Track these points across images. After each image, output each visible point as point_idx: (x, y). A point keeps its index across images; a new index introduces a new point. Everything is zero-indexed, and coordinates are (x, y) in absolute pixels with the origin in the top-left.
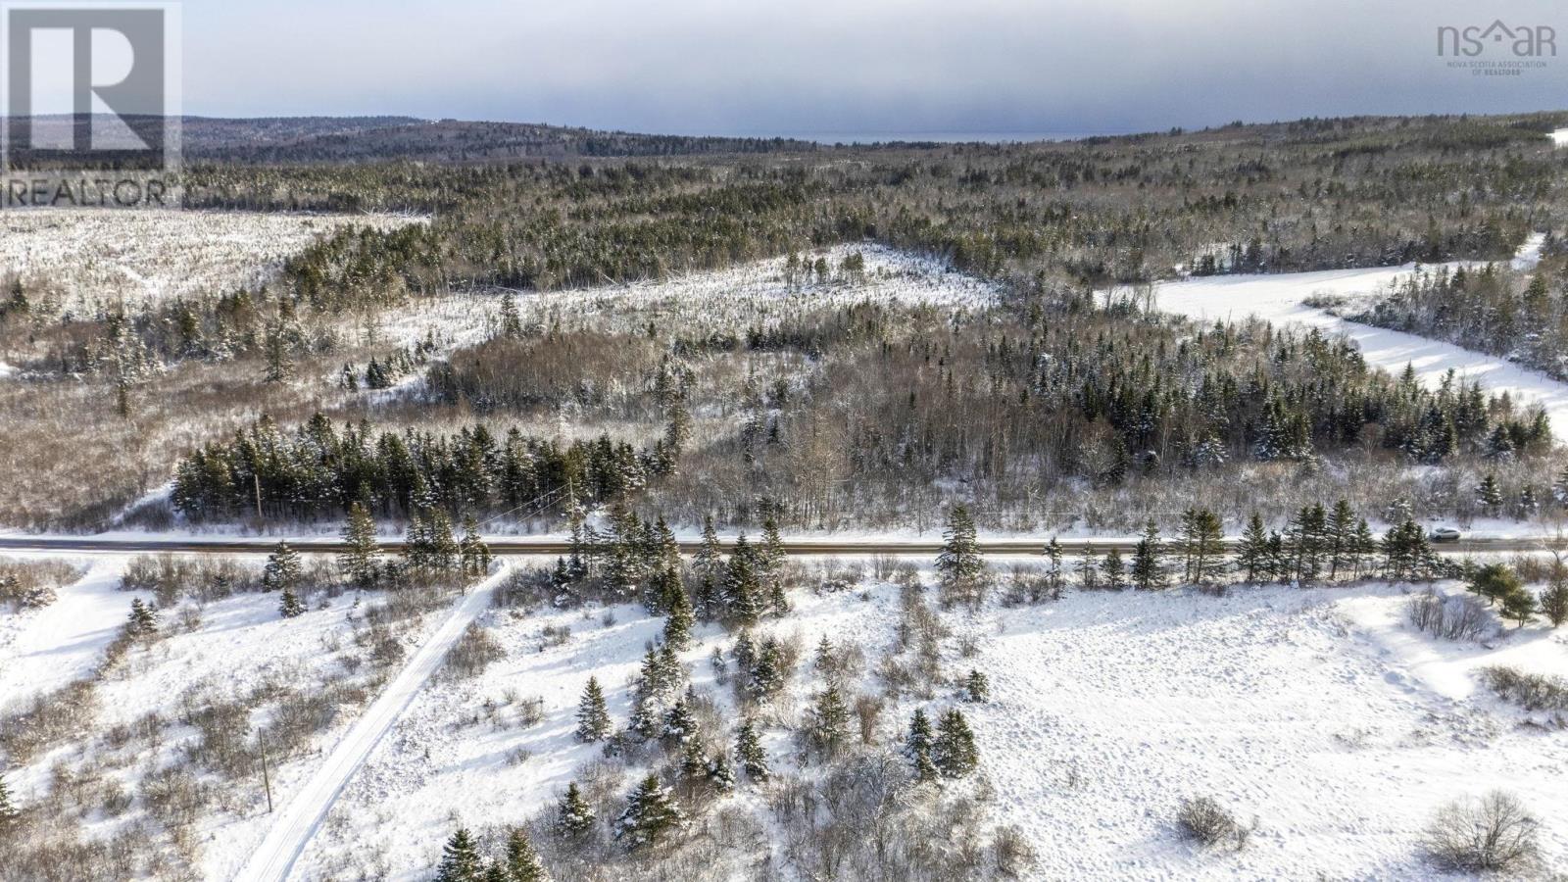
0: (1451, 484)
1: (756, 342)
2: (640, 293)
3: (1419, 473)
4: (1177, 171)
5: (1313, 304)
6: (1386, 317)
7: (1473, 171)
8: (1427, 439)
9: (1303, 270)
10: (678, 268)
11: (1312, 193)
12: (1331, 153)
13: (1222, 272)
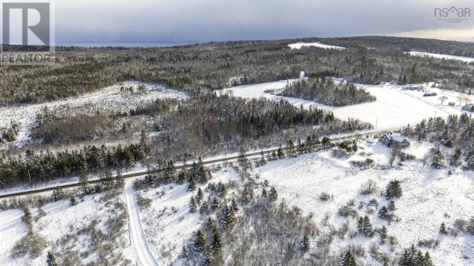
0: (322, 129)
1: (133, 113)
2: (72, 102)
3: (315, 127)
4: (207, 56)
5: (267, 92)
6: (286, 93)
7: (279, 56)
8: (313, 120)
9: (258, 83)
10: (82, 93)
11: (246, 62)
12: (243, 52)
13: (239, 85)
